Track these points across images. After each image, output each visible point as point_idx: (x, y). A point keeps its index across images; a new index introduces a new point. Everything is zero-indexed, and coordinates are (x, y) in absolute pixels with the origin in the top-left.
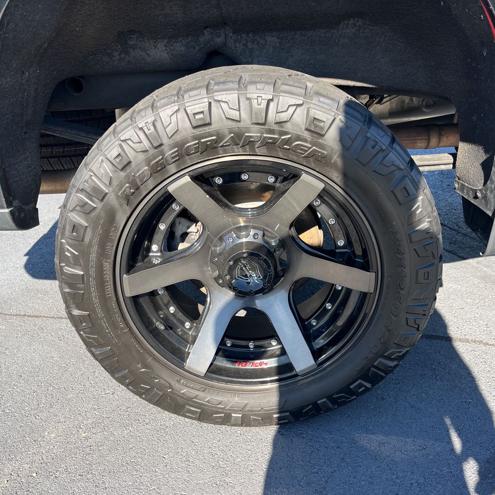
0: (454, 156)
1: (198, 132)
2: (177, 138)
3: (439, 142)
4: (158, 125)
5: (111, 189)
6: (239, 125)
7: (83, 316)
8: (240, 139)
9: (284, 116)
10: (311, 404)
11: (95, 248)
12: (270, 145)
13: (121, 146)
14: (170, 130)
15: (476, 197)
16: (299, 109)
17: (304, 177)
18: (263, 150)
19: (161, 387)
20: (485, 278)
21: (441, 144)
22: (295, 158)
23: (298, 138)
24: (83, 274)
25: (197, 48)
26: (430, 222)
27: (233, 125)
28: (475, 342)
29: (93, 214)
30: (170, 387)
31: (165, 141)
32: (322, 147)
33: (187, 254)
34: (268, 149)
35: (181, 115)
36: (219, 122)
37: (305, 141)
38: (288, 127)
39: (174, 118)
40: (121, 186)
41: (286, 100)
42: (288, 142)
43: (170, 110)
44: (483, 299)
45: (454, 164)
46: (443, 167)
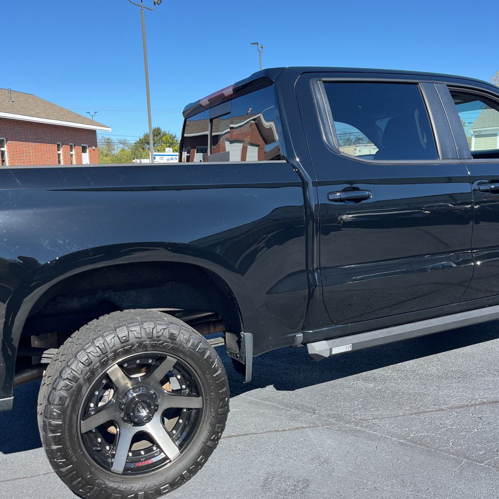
0: (224, 338)
1: (123, 345)
2: (114, 348)
3: (215, 330)
4: (106, 344)
5: (81, 376)
6: (141, 340)
7: (60, 448)
8: (142, 345)
9: (160, 334)
10: (179, 476)
11: (70, 408)
12: (154, 347)
13: (88, 356)
14: (111, 346)
15: (237, 357)
16: (165, 330)
17: (168, 358)
18: (151, 349)
19: (99, 485)
20: (250, 402)
21: (216, 331)
22: (164, 350)
23: (166, 342)
24: (62, 424)
25: (95, 300)
26: (221, 370)
27: (138, 340)
28: (251, 434)
29: (71, 390)
30: (105, 484)
31: (109, 350)
32: (176, 344)
33: (108, 406)
34: (153, 348)
35: (116, 338)
36: (132, 339)
37: (168, 342)
38: (162, 338)
39: (113, 340)
40: (86, 374)
41: (159, 327)
42: (162, 344)
43: (111, 337)
44: (251, 413)
45: (225, 342)
46: (220, 344)
